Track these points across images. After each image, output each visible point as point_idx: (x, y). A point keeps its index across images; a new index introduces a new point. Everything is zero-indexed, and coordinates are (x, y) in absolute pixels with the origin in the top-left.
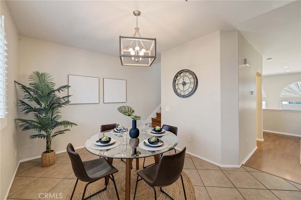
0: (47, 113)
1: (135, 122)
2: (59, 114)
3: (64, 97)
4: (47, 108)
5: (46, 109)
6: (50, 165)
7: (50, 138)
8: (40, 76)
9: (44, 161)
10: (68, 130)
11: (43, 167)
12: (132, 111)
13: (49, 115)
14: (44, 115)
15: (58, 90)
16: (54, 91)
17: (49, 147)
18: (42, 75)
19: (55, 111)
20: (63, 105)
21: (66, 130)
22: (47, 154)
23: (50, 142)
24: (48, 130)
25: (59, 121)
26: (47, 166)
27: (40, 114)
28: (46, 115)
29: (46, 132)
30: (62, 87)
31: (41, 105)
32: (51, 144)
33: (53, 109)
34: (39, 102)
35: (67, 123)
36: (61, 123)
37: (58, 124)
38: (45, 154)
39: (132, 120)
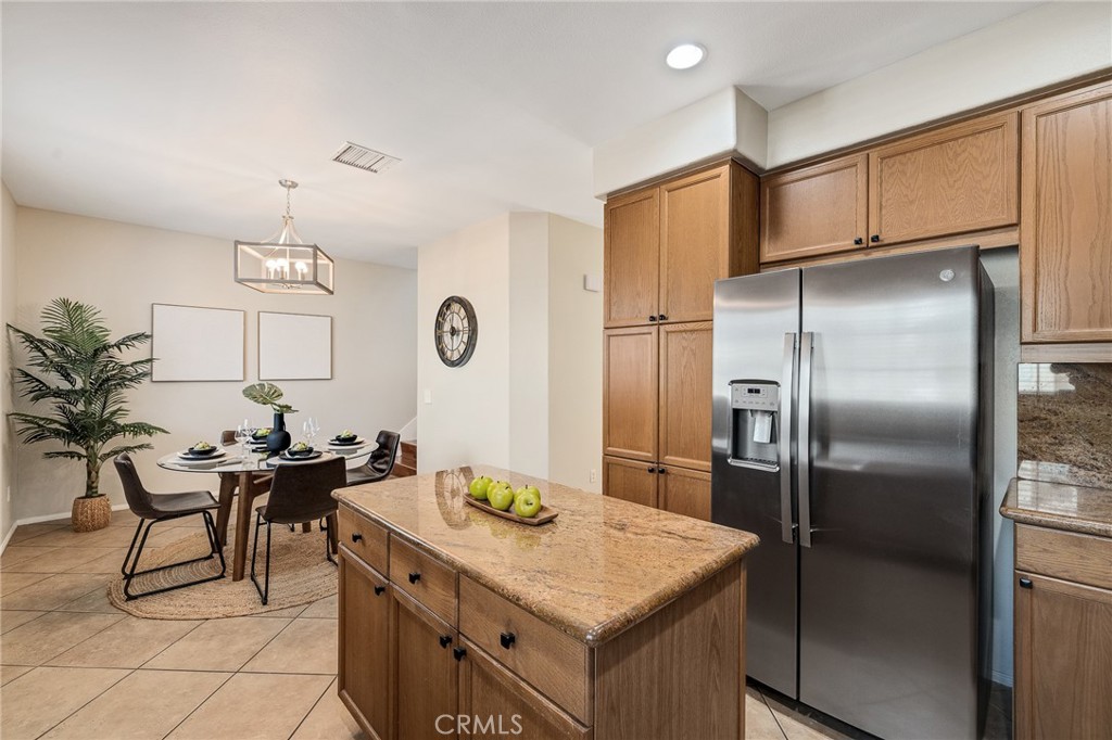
0: (89, 403)
1: (280, 419)
2: (124, 406)
3: (136, 363)
4: (88, 388)
5: (86, 392)
6: (95, 529)
7: (96, 462)
8: (73, 311)
9: (80, 517)
10: (148, 446)
11: (77, 531)
12: (276, 394)
13: (96, 407)
14: (81, 407)
15: (118, 345)
16: (106, 348)
17: (94, 485)
18: (78, 307)
19: (112, 397)
20: (133, 384)
21: (141, 447)
22: (89, 500)
23: (97, 473)
24: (92, 443)
25: (121, 421)
26: (87, 530)
27: (70, 403)
28: (85, 406)
29: (87, 449)
30: (128, 337)
31: (72, 382)
32: (97, 477)
33: (108, 392)
34: (69, 374)
35: (140, 428)
36: (124, 429)
37: (118, 430)
38: (81, 501)
39: (274, 412)
